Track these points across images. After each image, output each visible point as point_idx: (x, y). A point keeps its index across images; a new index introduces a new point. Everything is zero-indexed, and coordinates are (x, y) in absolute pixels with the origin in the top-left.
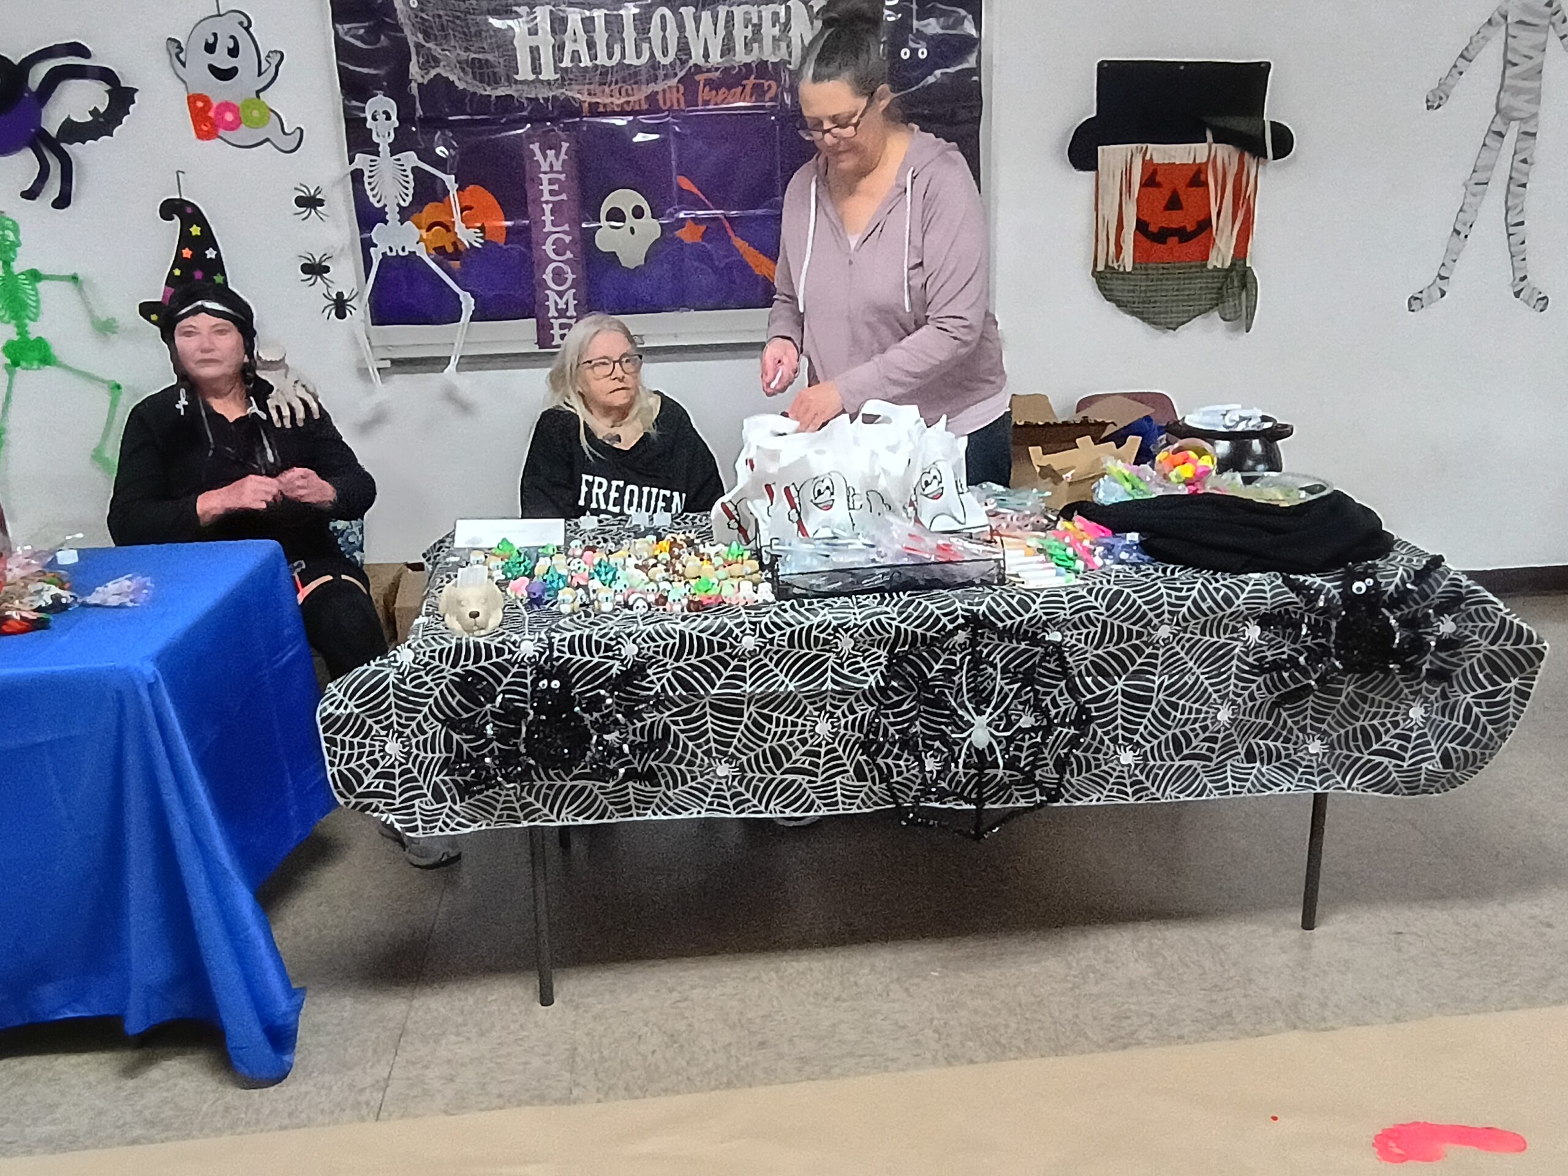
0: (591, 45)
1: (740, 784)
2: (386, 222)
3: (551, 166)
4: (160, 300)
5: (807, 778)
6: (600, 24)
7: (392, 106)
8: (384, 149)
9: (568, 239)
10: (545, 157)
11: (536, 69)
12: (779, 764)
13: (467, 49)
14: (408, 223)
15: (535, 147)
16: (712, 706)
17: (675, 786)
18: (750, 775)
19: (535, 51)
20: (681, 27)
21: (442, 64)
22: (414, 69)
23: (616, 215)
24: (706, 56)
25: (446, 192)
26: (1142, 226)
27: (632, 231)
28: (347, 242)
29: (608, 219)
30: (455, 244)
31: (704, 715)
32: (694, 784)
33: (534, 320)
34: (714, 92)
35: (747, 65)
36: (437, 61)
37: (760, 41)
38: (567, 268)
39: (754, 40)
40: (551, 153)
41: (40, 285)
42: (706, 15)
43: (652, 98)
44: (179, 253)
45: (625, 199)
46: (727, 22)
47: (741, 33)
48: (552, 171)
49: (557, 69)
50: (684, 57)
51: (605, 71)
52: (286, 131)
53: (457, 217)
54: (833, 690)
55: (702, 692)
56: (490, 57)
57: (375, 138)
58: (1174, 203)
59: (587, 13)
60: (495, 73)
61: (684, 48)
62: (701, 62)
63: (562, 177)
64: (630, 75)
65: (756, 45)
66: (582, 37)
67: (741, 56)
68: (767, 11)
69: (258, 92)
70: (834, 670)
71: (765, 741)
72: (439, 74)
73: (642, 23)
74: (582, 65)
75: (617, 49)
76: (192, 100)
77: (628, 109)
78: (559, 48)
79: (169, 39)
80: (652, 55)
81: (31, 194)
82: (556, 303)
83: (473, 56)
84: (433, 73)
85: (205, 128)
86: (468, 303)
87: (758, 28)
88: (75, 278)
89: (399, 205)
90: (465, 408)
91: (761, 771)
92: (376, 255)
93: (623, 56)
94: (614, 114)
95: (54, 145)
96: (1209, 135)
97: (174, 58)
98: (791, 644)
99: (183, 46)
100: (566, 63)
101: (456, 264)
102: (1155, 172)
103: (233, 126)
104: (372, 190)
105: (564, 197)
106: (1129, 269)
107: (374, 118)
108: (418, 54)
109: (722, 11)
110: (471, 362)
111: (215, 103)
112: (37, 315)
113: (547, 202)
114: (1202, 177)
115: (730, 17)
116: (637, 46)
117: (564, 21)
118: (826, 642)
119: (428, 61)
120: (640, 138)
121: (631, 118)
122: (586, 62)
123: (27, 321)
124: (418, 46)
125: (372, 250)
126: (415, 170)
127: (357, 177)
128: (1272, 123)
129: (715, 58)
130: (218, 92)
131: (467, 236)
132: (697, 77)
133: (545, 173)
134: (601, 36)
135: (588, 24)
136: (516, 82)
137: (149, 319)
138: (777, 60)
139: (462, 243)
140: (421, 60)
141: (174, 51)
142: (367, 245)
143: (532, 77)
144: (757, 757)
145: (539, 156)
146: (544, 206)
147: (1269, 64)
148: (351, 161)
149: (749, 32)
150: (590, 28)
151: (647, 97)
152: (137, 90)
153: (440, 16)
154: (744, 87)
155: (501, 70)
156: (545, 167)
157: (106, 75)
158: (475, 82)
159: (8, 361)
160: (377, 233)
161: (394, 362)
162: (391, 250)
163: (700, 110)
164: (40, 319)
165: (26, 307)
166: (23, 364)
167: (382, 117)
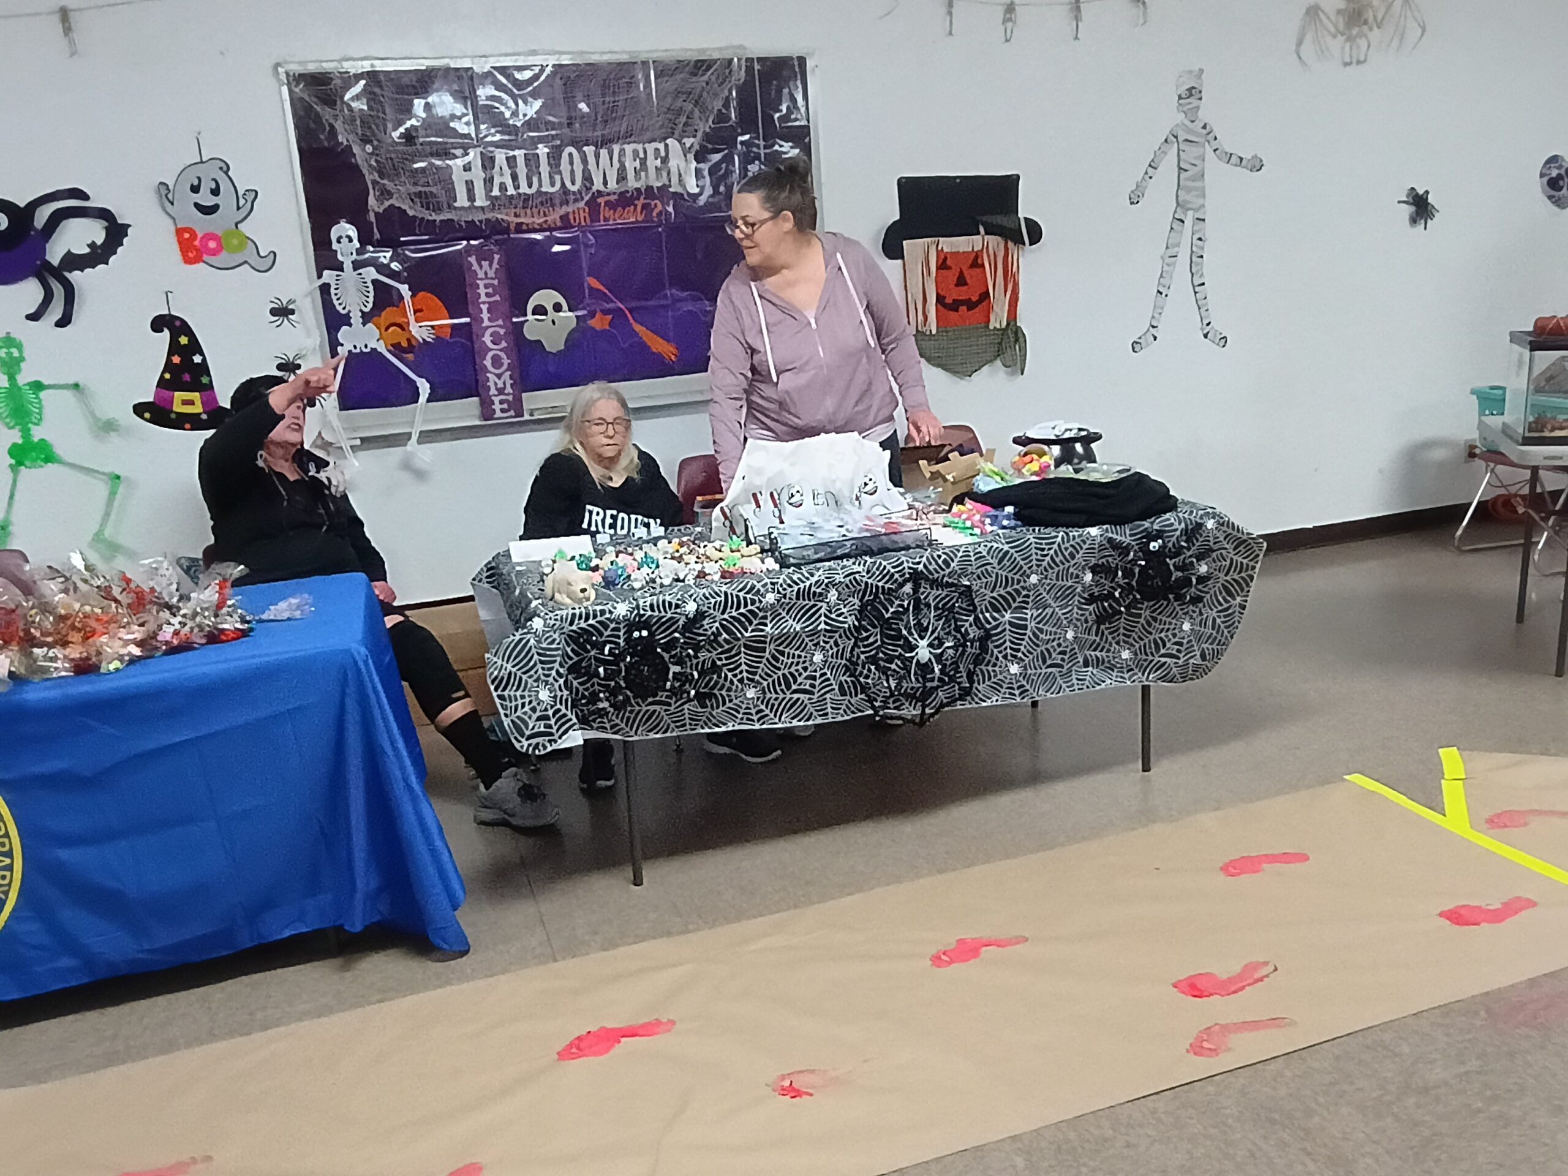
0: (515, 177)
1: (762, 703)
2: (350, 325)
3: (486, 273)
4: (151, 400)
5: (808, 696)
6: (521, 162)
7: (353, 232)
8: (348, 266)
9: (502, 331)
10: (481, 267)
11: (471, 198)
12: (788, 687)
13: (415, 184)
14: (370, 325)
15: (472, 259)
16: (745, 646)
17: (718, 707)
18: (768, 695)
19: (470, 185)
20: (585, 161)
21: (395, 196)
22: (372, 201)
23: (540, 310)
24: (605, 183)
25: (401, 298)
26: (940, 299)
27: (553, 322)
28: (318, 343)
29: (533, 314)
30: (409, 340)
31: (740, 653)
32: (730, 705)
33: (476, 399)
34: (612, 212)
35: (638, 190)
36: (390, 195)
37: (646, 170)
38: (503, 355)
39: (641, 170)
40: (485, 264)
41: (42, 394)
42: (604, 152)
43: (564, 218)
44: (169, 360)
45: (546, 297)
46: (620, 156)
47: (630, 165)
48: (487, 278)
49: (488, 197)
50: (588, 185)
51: (527, 198)
52: (262, 254)
53: (412, 318)
54: (826, 630)
55: (739, 635)
56: (434, 190)
57: (340, 257)
58: (961, 281)
59: (511, 153)
60: (438, 202)
61: (588, 178)
62: (602, 188)
63: (496, 282)
64: (547, 201)
65: (643, 174)
66: (507, 172)
67: (632, 183)
68: (651, 147)
69: (236, 225)
70: (826, 616)
71: (779, 669)
72: (392, 206)
73: (555, 158)
74: (509, 193)
75: (535, 180)
76: (179, 232)
77: (545, 226)
78: (489, 182)
79: (161, 183)
80: (563, 184)
81: (34, 317)
82: (496, 384)
83: (420, 189)
84: (387, 204)
85: (191, 255)
86: (424, 387)
87: (643, 162)
88: (76, 386)
89: (361, 311)
90: (420, 475)
91: (776, 693)
92: (343, 352)
93: (540, 185)
94: (535, 231)
95: (58, 273)
96: (982, 230)
97: (164, 197)
98: (798, 598)
99: (171, 188)
100: (496, 192)
101: (410, 356)
102: (946, 258)
103: (214, 253)
104: (338, 299)
105: (497, 298)
106: (934, 332)
107: (339, 242)
108: (374, 189)
109: (616, 148)
110: (427, 437)
111: (200, 235)
112: (41, 419)
113: (484, 303)
114: (979, 261)
115: (622, 152)
116: (551, 177)
117: (492, 160)
118: (821, 594)
119: (382, 194)
120: (557, 248)
121: (548, 234)
122: (511, 191)
123: (30, 425)
124: (374, 182)
125: (339, 348)
126: (375, 282)
127: (325, 289)
128: (1026, 219)
129: (612, 185)
130: (202, 225)
131: (420, 331)
132: (599, 200)
133: (481, 279)
134: (522, 170)
135: (511, 161)
136: (455, 208)
137: (142, 417)
138: (659, 185)
139: (417, 340)
140: (377, 193)
141: (164, 191)
142: (334, 345)
143: (467, 204)
144: (773, 681)
145: (476, 267)
146: (482, 306)
147: (1018, 177)
148: (320, 276)
149: (637, 164)
150: (512, 164)
151: (561, 217)
152: (129, 226)
153: (391, 159)
154: (636, 206)
155: (443, 199)
156: (481, 275)
157: (104, 214)
158: (423, 210)
159: (13, 462)
160: (343, 333)
161: (362, 439)
162: (355, 347)
163: (601, 225)
164: (43, 423)
165: (28, 414)
166: (27, 463)
167: (345, 240)
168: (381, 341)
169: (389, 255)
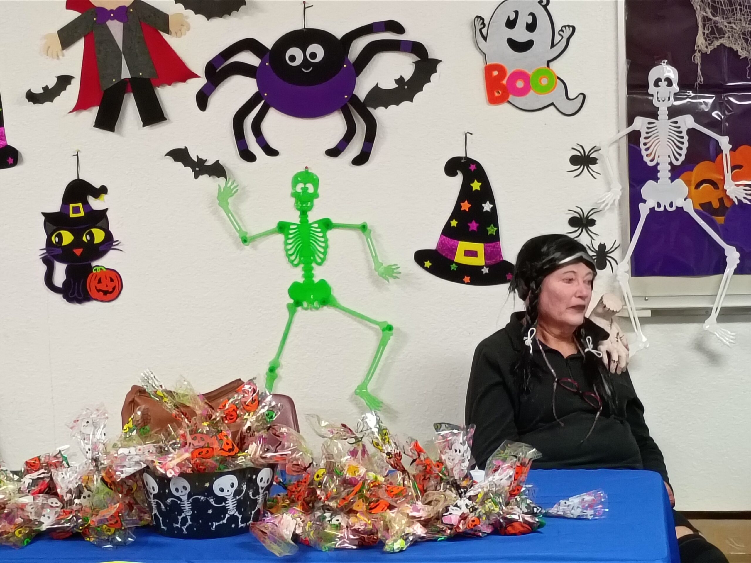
2: (656, 179)
4: (434, 247)
21: (726, 35)
22: (700, 40)
25: (719, 151)
30: (721, 200)
36: (721, 33)
41: (330, 234)
44: (458, 206)
52: (571, 96)
69: (548, 63)
72: (722, 45)
76: (489, 69)
79: (477, 17)
81: (333, 153)
84: (717, 43)
85: (496, 94)
89: (671, 163)
92: (644, 210)
95: (363, 107)
97: (478, 32)
99: (486, 22)
101: (721, 219)
104: (647, 149)
107: (656, 84)
108: (704, 26)
111: (508, 74)
119: (712, 33)
124: (706, 19)
127: (634, 137)
130: (513, 62)
137: (422, 265)
140: (706, 32)
141: (478, 27)
142: (636, 200)
152: (441, 61)
157: (417, 49)
161: (652, 310)
162: (659, 205)
164: (326, 263)
165: (313, 253)
166: (305, 304)
167: (663, 84)
168: (689, 200)
169: (710, 101)
